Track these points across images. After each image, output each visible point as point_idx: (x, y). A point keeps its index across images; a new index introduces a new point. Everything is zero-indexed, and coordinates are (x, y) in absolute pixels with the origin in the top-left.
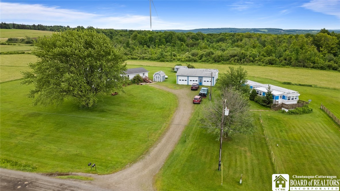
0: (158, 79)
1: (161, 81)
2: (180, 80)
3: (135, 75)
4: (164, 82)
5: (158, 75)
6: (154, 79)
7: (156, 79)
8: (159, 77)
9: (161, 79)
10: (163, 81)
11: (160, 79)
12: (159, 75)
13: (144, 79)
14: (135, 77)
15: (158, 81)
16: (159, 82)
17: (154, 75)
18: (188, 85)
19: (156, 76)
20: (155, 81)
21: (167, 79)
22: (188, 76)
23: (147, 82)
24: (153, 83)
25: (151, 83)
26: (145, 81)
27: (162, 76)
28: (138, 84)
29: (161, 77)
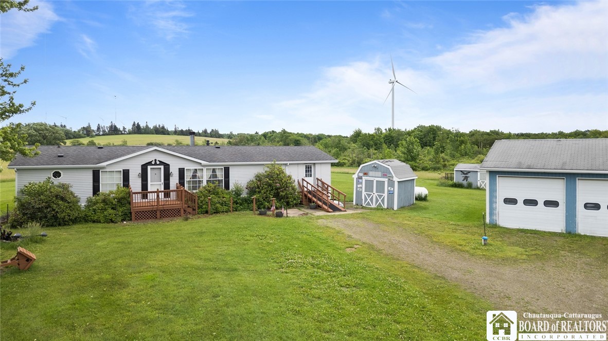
0: (375, 194)
1: (390, 208)
2: (511, 201)
3: (261, 171)
4: (407, 213)
5: (379, 174)
6: (359, 194)
7: (364, 193)
8: (380, 185)
9: (391, 194)
10: (402, 208)
11: (385, 195)
12: (384, 176)
13: (310, 192)
14: (259, 178)
15: (374, 206)
16: (379, 208)
17: (355, 176)
18: (570, 235)
19: (364, 178)
20: (359, 206)
21: (422, 204)
22: (571, 178)
23: (318, 207)
24: (349, 212)
25: (337, 213)
26: (310, 201)
27: (396, 179)
28: (261, 214)
29: (391, 183)
